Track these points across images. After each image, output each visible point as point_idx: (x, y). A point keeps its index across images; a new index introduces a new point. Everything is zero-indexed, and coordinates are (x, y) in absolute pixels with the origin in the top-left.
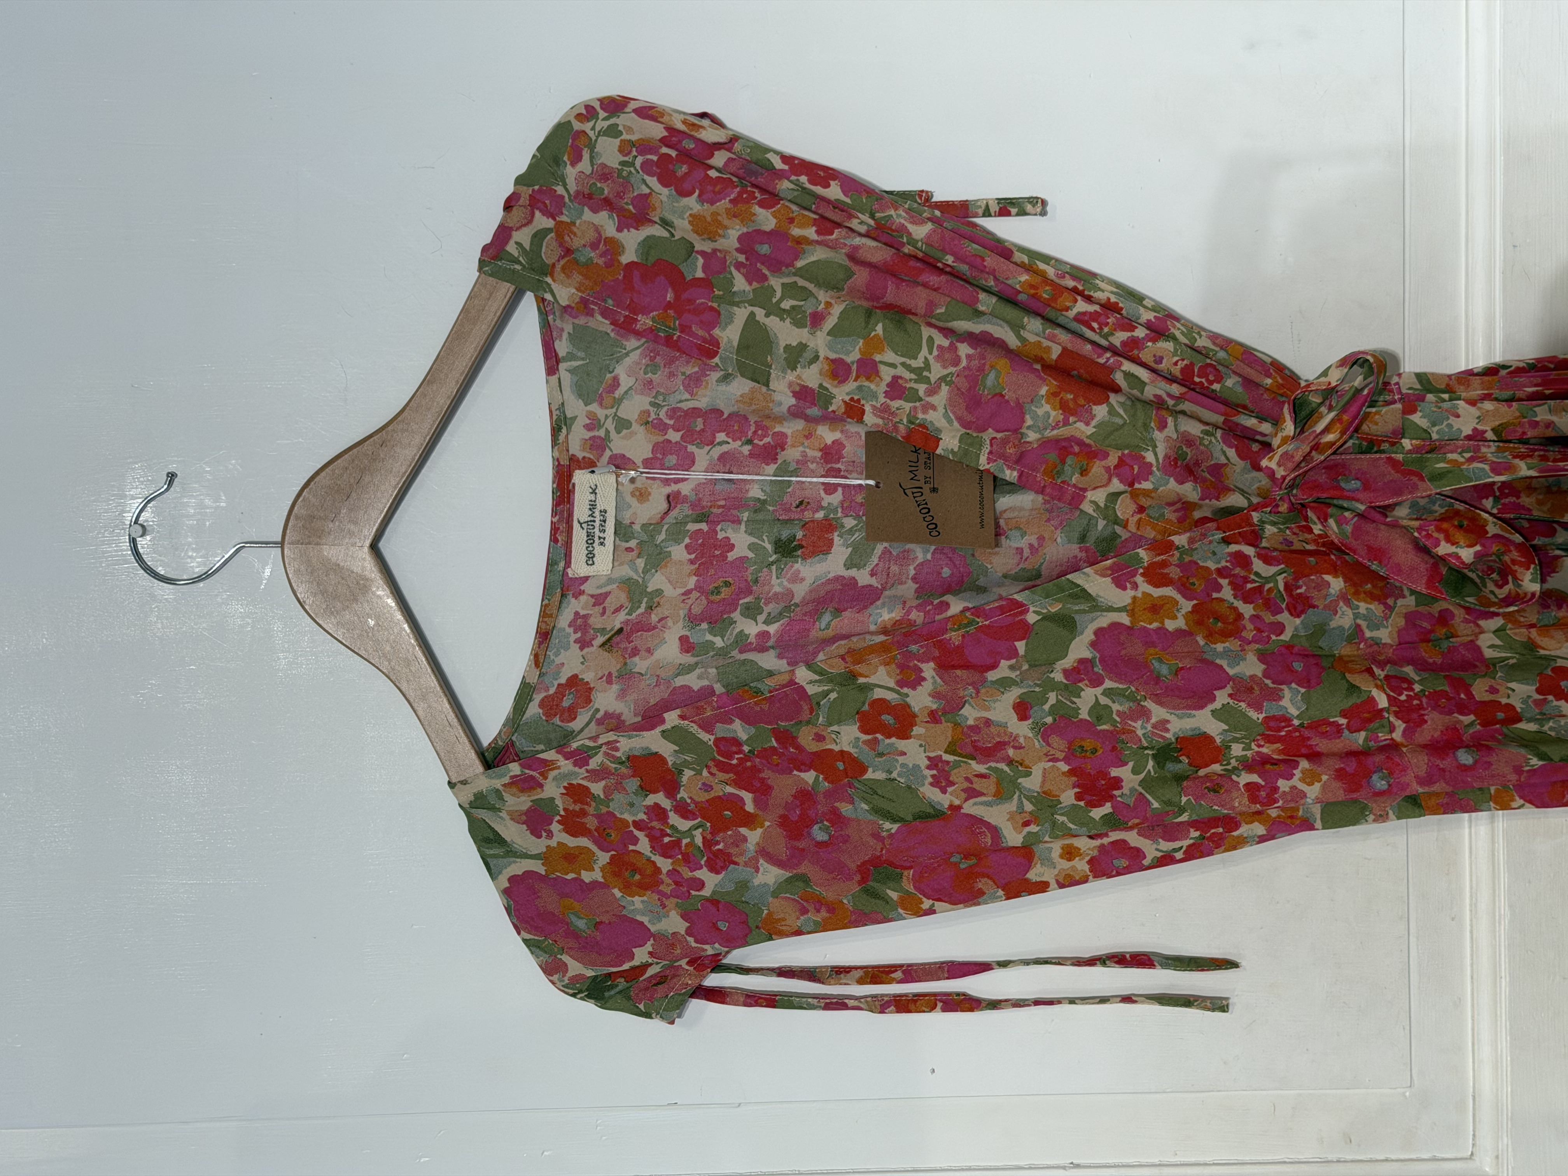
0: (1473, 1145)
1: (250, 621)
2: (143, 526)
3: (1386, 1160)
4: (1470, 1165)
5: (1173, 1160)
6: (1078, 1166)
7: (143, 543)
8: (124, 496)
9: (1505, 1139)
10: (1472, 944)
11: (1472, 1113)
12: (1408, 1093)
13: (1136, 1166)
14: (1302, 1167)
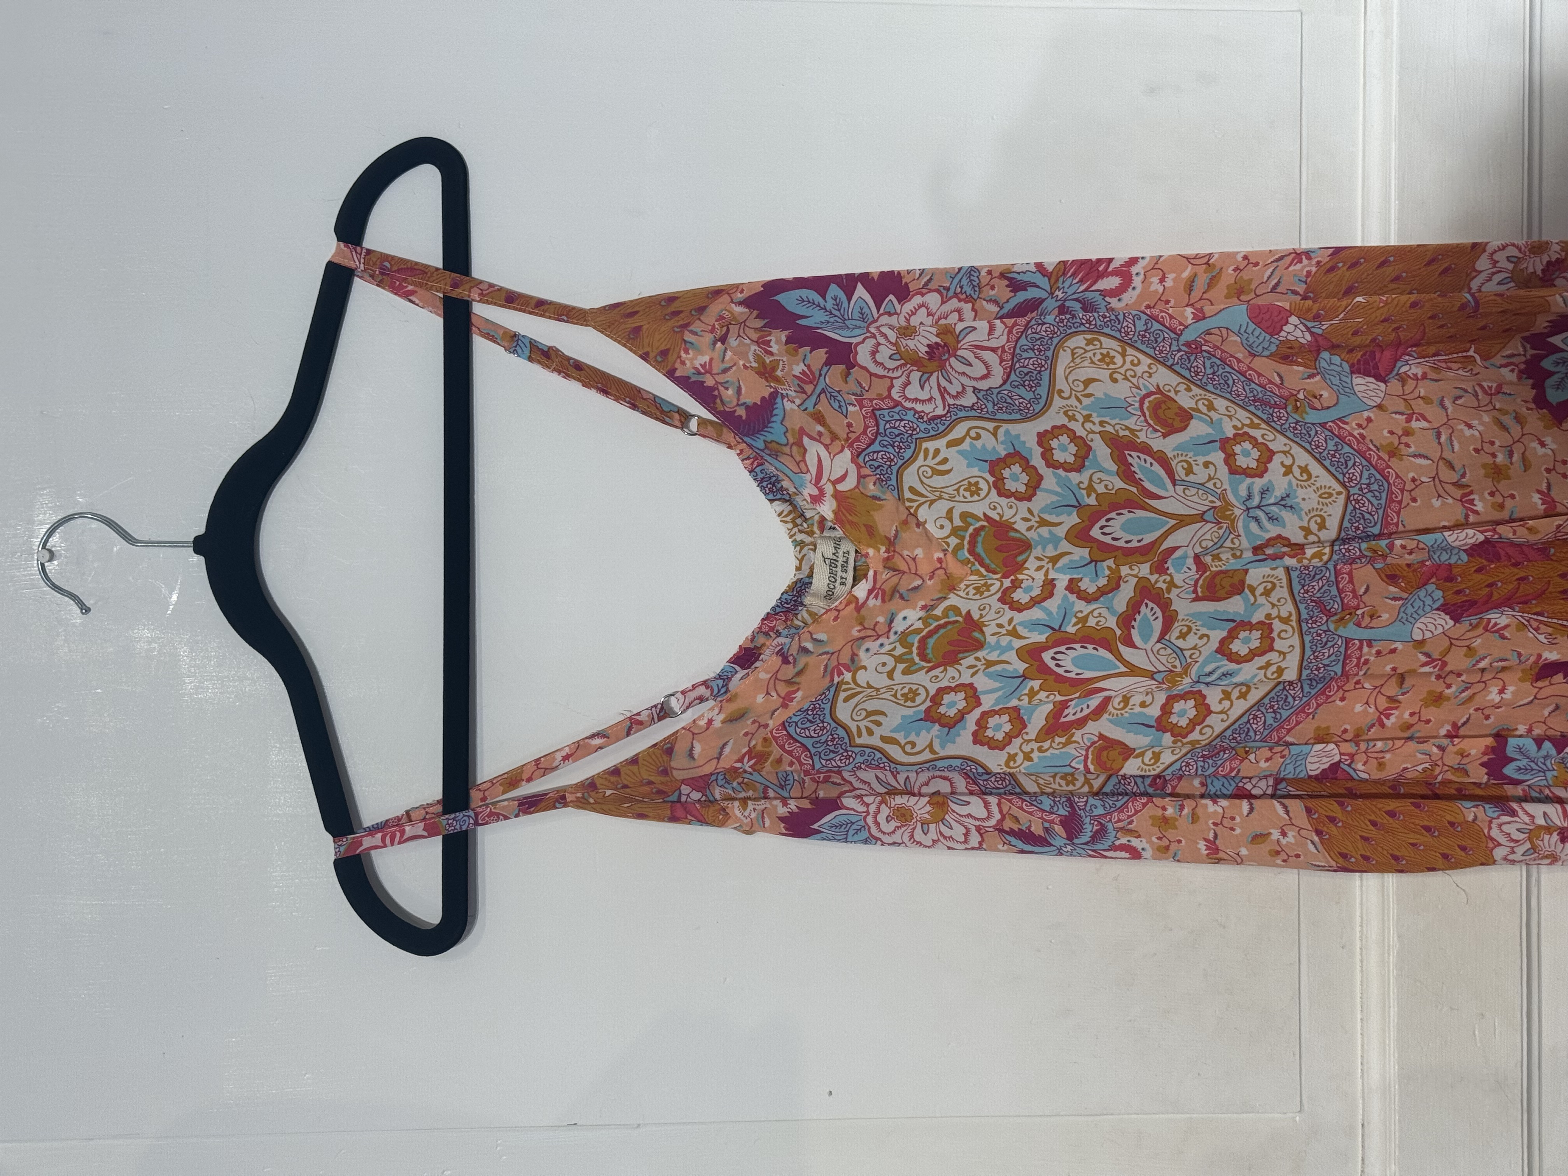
1: (156, 645)
2: (50, 551)
7: (52, 566)
8: (31, 522)
9: (1393, 1167)
10: (1362, 971)
11: (1360, 1139)
12: (1297, 1118)
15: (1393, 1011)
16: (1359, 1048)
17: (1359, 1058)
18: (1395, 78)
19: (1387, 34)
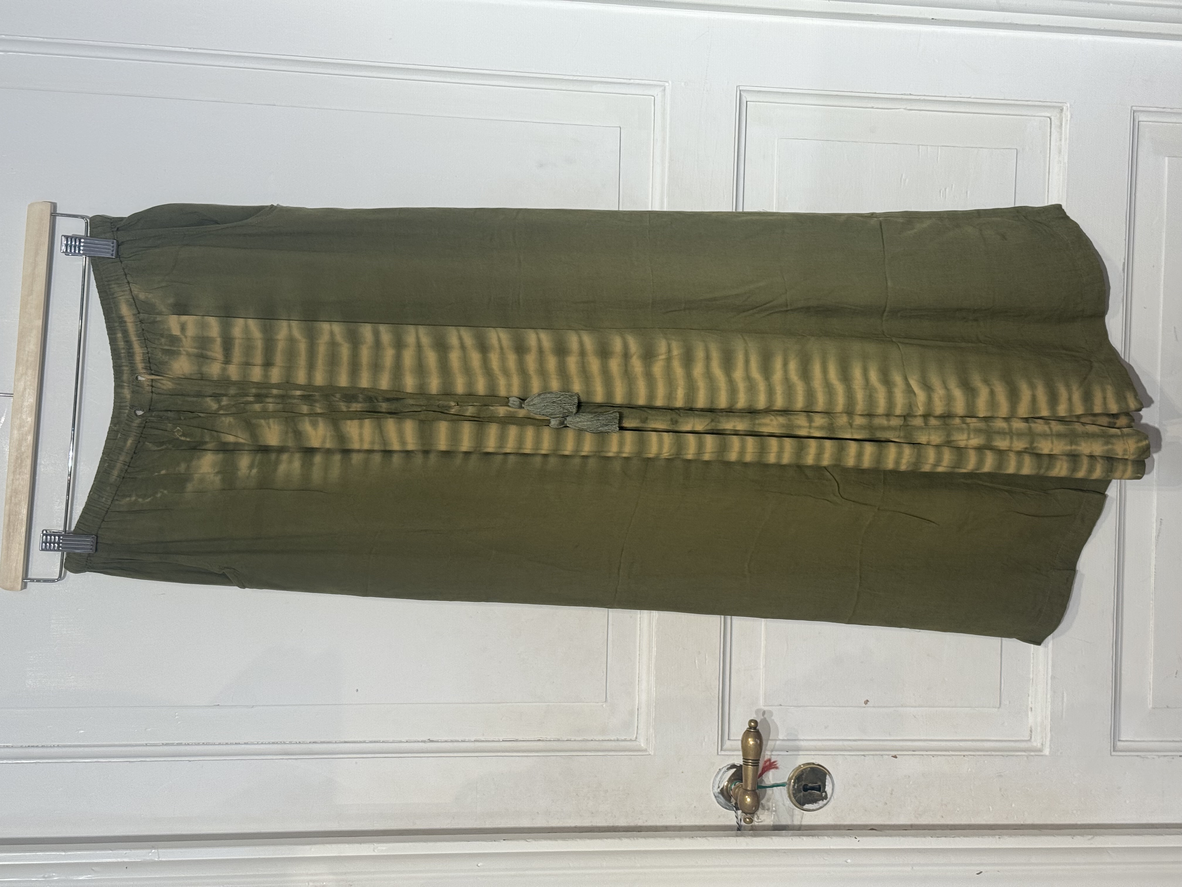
0: (637, 733)
3: (592, 740)
4: (634, 743)
5: (483, 738)
6: (432, 741)
9: (651, 730)
10: (640, 630)
11: (636, 716)
12: (604, 705)
13: (462, 741)
14: (549, 743)
15: (654, 649)
16: (638, 670)
17: (638, 674)
18: (667, 165)
19: (664, 141)
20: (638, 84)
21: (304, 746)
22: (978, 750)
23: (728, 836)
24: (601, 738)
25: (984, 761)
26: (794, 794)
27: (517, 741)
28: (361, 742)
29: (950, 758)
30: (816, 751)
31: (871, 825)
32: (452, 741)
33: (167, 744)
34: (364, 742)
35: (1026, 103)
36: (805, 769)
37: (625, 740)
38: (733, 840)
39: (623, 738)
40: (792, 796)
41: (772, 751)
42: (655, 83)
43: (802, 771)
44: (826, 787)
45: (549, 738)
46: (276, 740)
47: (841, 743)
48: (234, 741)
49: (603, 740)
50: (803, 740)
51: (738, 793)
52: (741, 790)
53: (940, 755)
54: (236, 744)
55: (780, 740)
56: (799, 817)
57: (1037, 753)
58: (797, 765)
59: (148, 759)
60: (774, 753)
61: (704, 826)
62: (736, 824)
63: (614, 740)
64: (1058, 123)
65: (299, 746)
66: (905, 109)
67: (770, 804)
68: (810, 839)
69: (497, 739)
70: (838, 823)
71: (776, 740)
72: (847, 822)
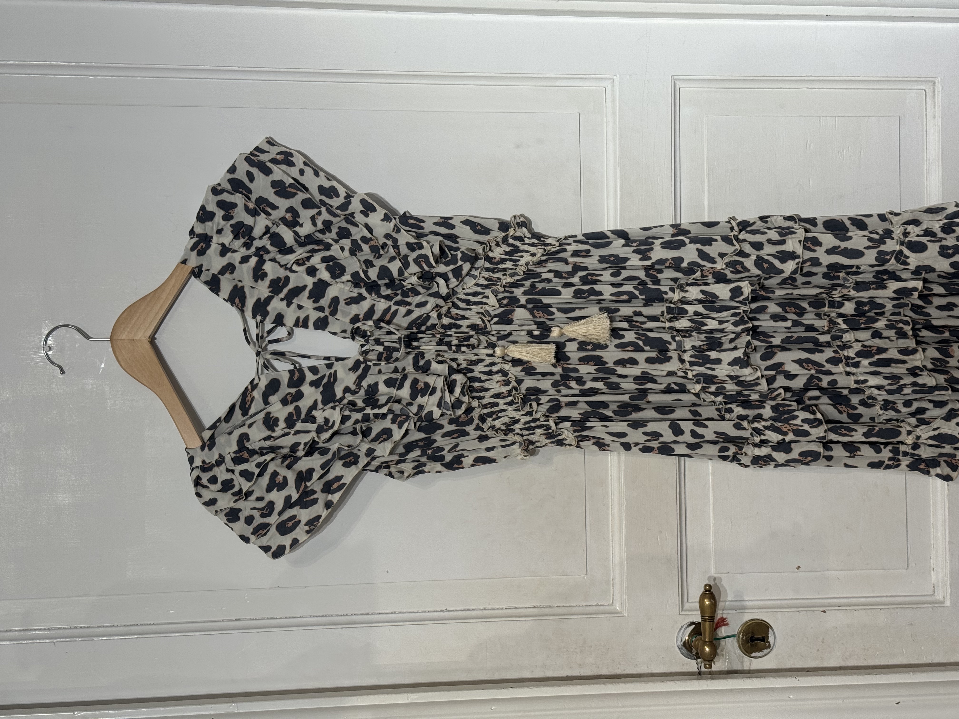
0: (613, 599)
1: (95, 386)
2: (49, 346)
3: (577, 606)
4: (611, 607)
5: (489, 607)
6: (449, 611)
7: (50, 353)
8: (41, 335)
9: (625, 596)
10: (612, 515)
11: (612, 585)
12: (585, 577)
13: (473, 610)
14: (543, 609)
15: (624, 530)
16: (611, 547)
17: (611, 551)
18: (618, 141)
19: (615, 122)
20: (593, 78)
21: (347, 618)
22: (891, 604)
23: (692, 680)
24: (584, 604)
25: (897, 613)
26: (742, 644)
27: (516, 608)
28: (392, 613)
29: (868, 611)
30: (758, 609)
31: (808, 668)
32: (464, 610)
33: (239, 620)
34: (395, 613)
35: (906, 79)
36: (750, 624)
37: (603, 605)
38: (696, 682)
39: (602, 604)
40: (741, 646)
41: (723, 610)
42: (605, 76)
43: (748, 625)
44: (769, 638)
45: (542, 605)
46: (324, 614)
47: (779, 602)
48: (292, 616)
49: (585, 606)
50: (747, 601)
51: (698, 644)
52: (701, 642)
53: (861, 609)
54: (294, 617)
55: (729, 601)
56: (748, 664)
57: (939, 605)
58: (744, 621)
59: (225, 632)
60: (725, 612)
61: (671, 673)
62: (697, 670)
63: (595, 605)
64: (931, 94)
65: (343, 618)
66: (808, 88)
67: (724, 653)
68: (758, 680)
69: (500, 607)
70: (780, 667)
71: (726, 601)
72: (788, 666)
